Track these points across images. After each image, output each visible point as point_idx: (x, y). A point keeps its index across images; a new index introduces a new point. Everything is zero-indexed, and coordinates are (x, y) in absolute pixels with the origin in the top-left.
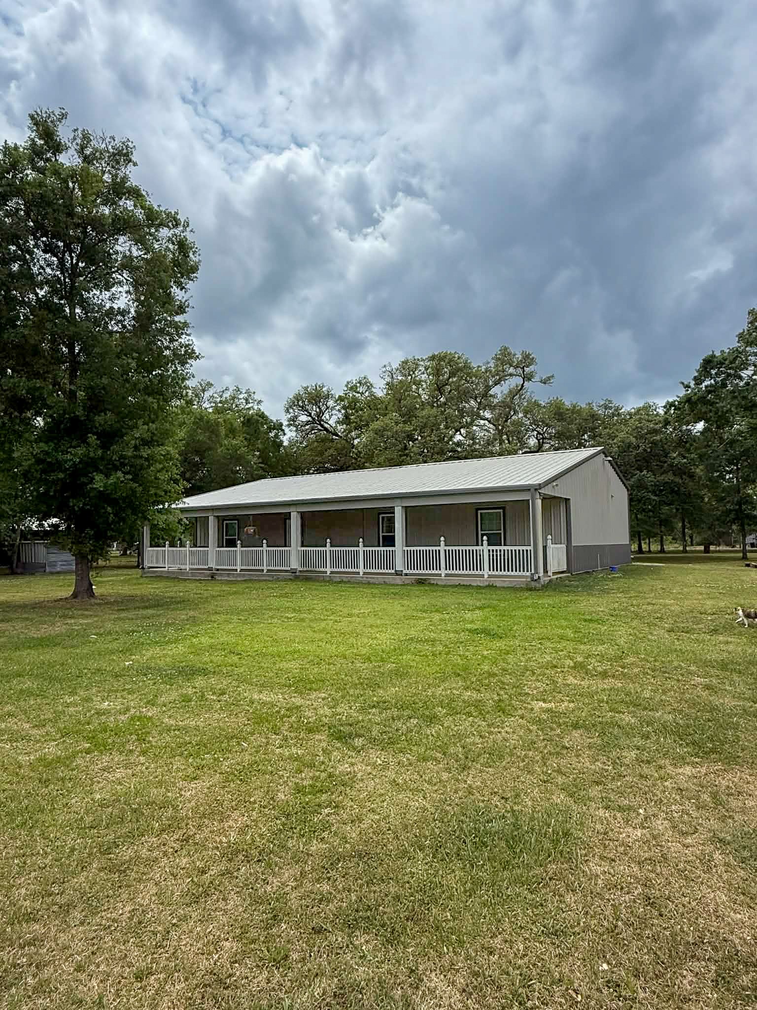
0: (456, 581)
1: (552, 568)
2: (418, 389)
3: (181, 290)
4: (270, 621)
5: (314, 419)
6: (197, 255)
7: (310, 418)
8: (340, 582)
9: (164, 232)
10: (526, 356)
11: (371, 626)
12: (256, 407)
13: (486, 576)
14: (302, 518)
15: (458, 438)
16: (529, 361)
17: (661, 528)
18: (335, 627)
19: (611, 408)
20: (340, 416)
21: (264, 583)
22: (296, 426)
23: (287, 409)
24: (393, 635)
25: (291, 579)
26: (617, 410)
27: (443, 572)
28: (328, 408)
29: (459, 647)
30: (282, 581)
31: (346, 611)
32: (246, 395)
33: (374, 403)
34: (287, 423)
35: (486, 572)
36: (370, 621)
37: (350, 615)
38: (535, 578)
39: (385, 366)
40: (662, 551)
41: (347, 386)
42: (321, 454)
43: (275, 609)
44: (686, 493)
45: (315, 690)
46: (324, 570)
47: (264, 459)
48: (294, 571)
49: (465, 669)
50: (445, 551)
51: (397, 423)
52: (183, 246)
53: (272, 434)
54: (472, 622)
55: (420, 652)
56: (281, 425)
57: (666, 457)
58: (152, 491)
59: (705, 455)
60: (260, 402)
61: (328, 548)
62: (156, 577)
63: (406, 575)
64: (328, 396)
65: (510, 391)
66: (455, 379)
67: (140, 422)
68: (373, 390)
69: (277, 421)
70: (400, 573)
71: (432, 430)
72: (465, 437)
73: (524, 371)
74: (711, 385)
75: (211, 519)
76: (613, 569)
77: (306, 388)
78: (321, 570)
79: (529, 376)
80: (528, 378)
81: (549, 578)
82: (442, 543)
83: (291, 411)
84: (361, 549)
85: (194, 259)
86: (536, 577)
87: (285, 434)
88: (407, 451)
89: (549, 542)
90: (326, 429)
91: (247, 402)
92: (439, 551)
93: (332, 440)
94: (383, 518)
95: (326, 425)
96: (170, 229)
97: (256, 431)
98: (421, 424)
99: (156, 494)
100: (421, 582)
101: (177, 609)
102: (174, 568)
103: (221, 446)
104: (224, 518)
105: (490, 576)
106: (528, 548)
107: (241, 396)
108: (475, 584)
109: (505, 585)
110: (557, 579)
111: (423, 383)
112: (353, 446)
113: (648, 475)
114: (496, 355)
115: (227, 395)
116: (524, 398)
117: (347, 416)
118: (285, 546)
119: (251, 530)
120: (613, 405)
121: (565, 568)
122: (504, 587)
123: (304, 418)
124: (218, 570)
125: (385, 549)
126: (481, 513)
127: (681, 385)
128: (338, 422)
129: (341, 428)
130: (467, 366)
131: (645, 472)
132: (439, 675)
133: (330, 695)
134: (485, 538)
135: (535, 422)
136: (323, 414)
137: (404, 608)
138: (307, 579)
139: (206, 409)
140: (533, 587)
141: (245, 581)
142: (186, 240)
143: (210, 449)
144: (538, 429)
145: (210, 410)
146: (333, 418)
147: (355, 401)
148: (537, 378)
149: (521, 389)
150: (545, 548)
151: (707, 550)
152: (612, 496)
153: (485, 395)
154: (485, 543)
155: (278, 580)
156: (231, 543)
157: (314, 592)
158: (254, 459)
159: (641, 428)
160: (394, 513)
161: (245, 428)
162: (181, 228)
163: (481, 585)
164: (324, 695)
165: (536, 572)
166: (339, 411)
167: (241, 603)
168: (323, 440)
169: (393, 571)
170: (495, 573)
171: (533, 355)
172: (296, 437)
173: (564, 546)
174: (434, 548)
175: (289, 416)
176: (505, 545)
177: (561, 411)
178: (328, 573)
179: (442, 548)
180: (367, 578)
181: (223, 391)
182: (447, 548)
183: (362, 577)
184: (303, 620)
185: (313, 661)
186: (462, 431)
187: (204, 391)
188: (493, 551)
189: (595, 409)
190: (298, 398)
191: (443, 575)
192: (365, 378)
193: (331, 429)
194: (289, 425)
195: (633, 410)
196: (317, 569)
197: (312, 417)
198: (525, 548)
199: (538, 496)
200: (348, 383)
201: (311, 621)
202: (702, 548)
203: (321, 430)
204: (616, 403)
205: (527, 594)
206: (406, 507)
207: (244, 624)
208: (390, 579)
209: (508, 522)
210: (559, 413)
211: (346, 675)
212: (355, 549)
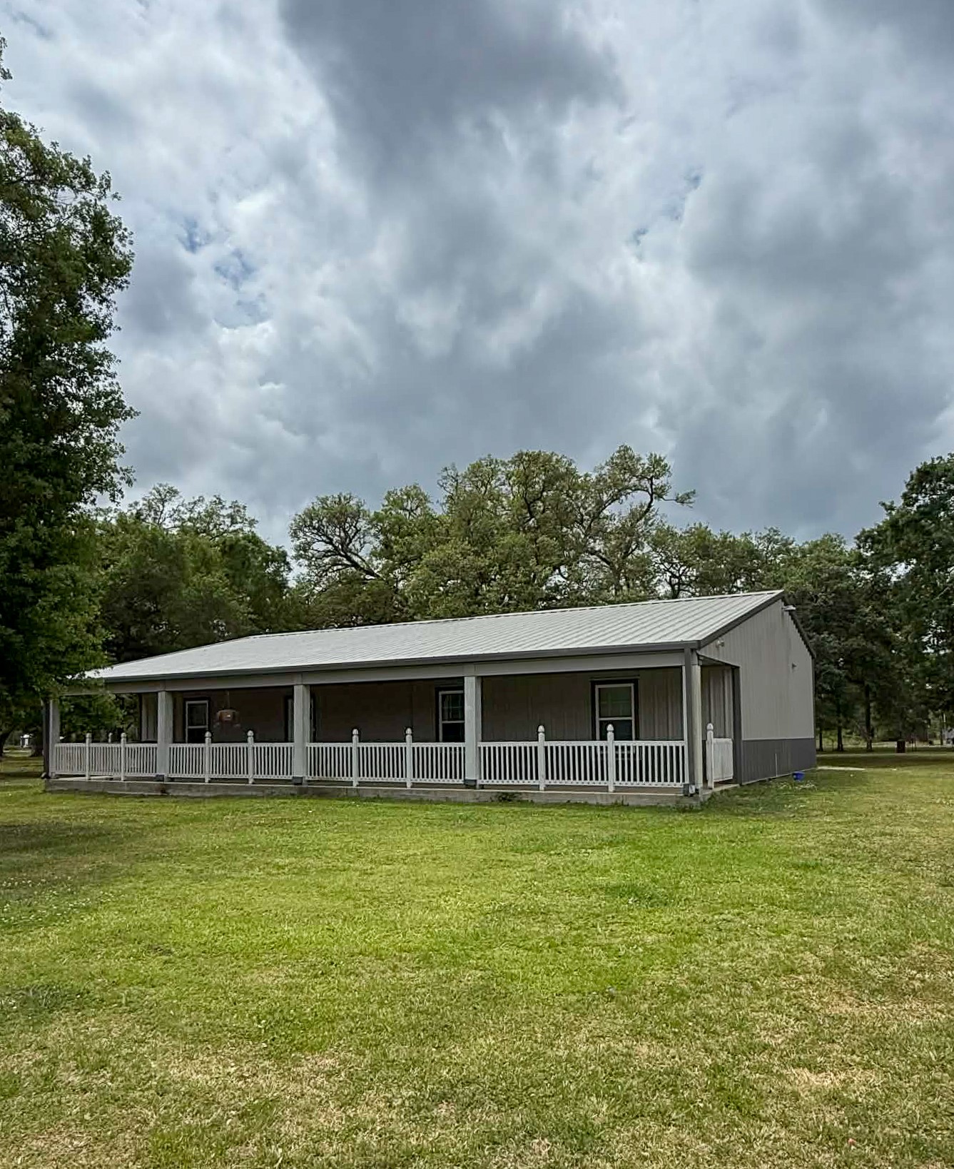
0: (563, 796)
1: (714, 776)
2: (495, 507)
3: (101, 302)
4: (244, 874)
5: (336, 548)
6: (126, 242)
7: (330, 547)
8: (374, 800)
9: (66, 197)
10: (656, 461)
11: (429, 883)
12: (247, 529)
13: (611, 789)
14: (313, 696)
15: (557, 579)
16: (659, 469)
17: (839, 716)
18: (362, 884)
19: (776, 542)
20: (377, 543)
21: (248, 800)
22: (309, 559)
23: (295, 533)
24: (469, 900)
25: (293, 795)
26: (784, 545)
27: (542, 782)
28: (358, 531)
29: (594, 926)
30: (278, 797)
31: (382, 852)
32: (230, 511)
33: (429, 525)
34: (294, 553)
35: (611, 783)
36: (426, 871)
37: (389, 860)
38: (691, 792)
39: (446, 469)
40: (840, 749)
41: (387, 499)
42: (347, 600)
43: (259, 850)
44: (884, 664)
45: (312, 1050)
46: (347, 779)
47: (258, 607)
48: (298, 782)
49: (623, 982)
50: (546, 748)
51: (464, 555)
52: (101, 225)
53: (270, 569)
54: (605, 872)
55: (525, 939)
56: (284, 555)
57: (853, 612)
58: (42, 643)
59: (915, 608)
60: (252, 523)
61: (355, 744)
62: (69, 791)
63: (482, 787)
64: (356, 516)
65: (632, 513)
66: (550, 493)
67: (19, 522)
68: (428, 505)
69: (278, 548)
70: (473, 784)
71: (518, 567)
72: (566, 579)
73: (652, 484)
74: (926, 505)
75: (162, 697)
76: (797, 777)
77: (324, 501)
78: (343, 779)
79: (659, 492)
80: (658, 493)
81: (710, 792)
82: (541, 736)
83: (301, 534)
84: (409, 745)
85: (122, 249)
86: (692, 790)
87: (290, 570)
88: (479, 597)
89: (710, 734)
90: (355, 565)
91: (233, 522)
92: (536, 748)
93: (364, 582)
94: (444, 696)
95: (356, 559)
96: (77, 191)
97: (244, 563)
98: (501, 557)
99: (50, 648)
100: (506, 798)
101: (79, 851)
102: (101, 776)
103: (188, 585)
104: (186, 696)
105: (617, 789)
106: (679, 744)
107: (224, 512)
108: (595, 802)
109: (643, 803)
110: (722, 792)
111: (504, 499)
112: (396, 590)
113: (830, 639)
114: (612, 459)
115: (200, 509)
116: (652, 524)
117: (387, 545)
118: (286, 741)
119: (228, 715)
120: (780, 538)
121: (730, 776)
122: (639, 807)
123: (320, 546)
124: (172, 779)
125: (448, 745)
126: (599, 689)
127: (883, 508)
128: (373, 554)
129: (378, 564)
130: (570, 473)
131: (825, 635)
132: (572, 998)
133: (344, 1062)
134: (610, 727)
135: (668, 560)
136: (350, 541)
137: (483, 845)
138: (321, 795)
139: (167, 530)
140: (688, 805)
141: (215, 797)
142: (107, 214)
143: (169, 588)
144: (672, 570)
145: (175, 532)
146: (366, 548)
147: (400, 522)
148: (670, 495)
149: (648, 510)
150: (704, 742)
151: (901, 748)
152: (793, 666)
153: (596, 516)
154: (610, 735)
155: (271, 796)
156: (197, 737)
157: (329, 818)
158: (241, 607)
159: (821, 570)
160: (462, 688)
161: (227, 559)
162: (96, 191)
163: (604, 803)
164: (329, 1061)
165: (693, 782)
166: (376, 536)
167: (201, 838)
168: (351, 581)
169: (461, 782)
170: (626, 784)
171: (666, 461)
172: (308, 575)
173: (729, 741)
174: (528, 744)
175: (298, 543)
176: (637, 739)
177: (707, 543)
178: (355, 784)
179: (541, 743)
180: (418, 792)
181: (195, 503)
182: (549, 744)
183: (411, 791)
184: (304, 871)
185: (313, 966)
186: (563, 569)
187: (163, 501)
188: (623, 748)
189: (754, 542)
190: (311, 515)
191: (542, 788)
192: (415, 487)
193: (363, 565)
194: (297, 557)
195: (806, 546)
196: (337, 778)
197: (333, 545)
198: (674, 744)
199: (696, 661)
200: (389, 493)
201: (321, 872)
202: (894, 745)
203: (347, 566)
204: (784, 534)
205: (680, 818)
206: (482, 677)
207: (196, 880)
208: (456, 794)
209: (641, 701)
210: (702, 545)
211: (381, 1004)
212: (399, 745)
